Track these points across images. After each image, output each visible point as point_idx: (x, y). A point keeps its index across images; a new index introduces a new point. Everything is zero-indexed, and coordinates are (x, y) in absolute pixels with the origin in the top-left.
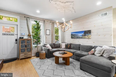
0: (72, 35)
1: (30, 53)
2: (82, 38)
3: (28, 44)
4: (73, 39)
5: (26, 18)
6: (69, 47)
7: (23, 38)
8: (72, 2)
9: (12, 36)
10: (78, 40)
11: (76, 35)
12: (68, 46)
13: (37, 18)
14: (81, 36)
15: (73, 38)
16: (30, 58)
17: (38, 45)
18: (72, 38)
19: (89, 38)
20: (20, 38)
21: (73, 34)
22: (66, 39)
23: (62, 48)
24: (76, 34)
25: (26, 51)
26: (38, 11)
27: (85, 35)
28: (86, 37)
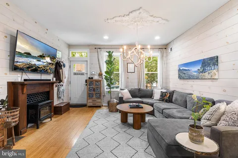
0: (179, 70)
1: (99, 100)
2: (197, 78)
3: (97, 88)
4: (182, 82)
5: (96, 50)
6: (166, 98)
7: (92, 78)
8: (139, 9)
9: (82, 76)
10: (190, 82)
12: (166, 95)
13: (111, 46)
14: (195, 74)
15: (180, 79)
16: (100, 107)
17: (110, 89)
18: (180, 77)
19: (212, 79)
20: (89, 78)
21: (181, 69)
22: (171, 80)
23: (155, 98)
24: (187, 69)
25: (94, 96)
26: (106, 37)
27: (204, 71)
28: (206, 75)
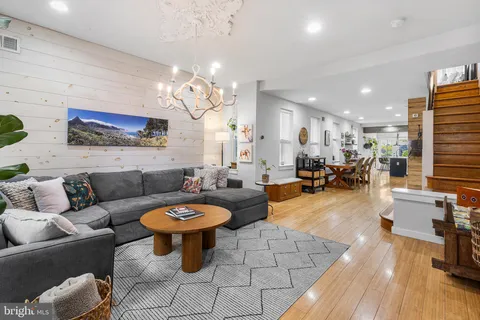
2: (137, 144)
10: (115, 151)
11: (107, 127)
14: (132, 137)
19: (161, 147)
21: (85, 121)
24: (108, 125)
27: (150, 135)
28: (154, 141)
